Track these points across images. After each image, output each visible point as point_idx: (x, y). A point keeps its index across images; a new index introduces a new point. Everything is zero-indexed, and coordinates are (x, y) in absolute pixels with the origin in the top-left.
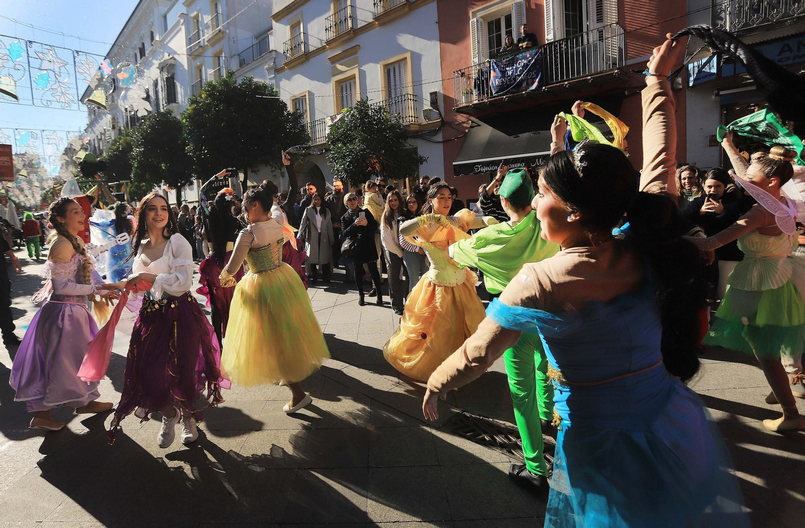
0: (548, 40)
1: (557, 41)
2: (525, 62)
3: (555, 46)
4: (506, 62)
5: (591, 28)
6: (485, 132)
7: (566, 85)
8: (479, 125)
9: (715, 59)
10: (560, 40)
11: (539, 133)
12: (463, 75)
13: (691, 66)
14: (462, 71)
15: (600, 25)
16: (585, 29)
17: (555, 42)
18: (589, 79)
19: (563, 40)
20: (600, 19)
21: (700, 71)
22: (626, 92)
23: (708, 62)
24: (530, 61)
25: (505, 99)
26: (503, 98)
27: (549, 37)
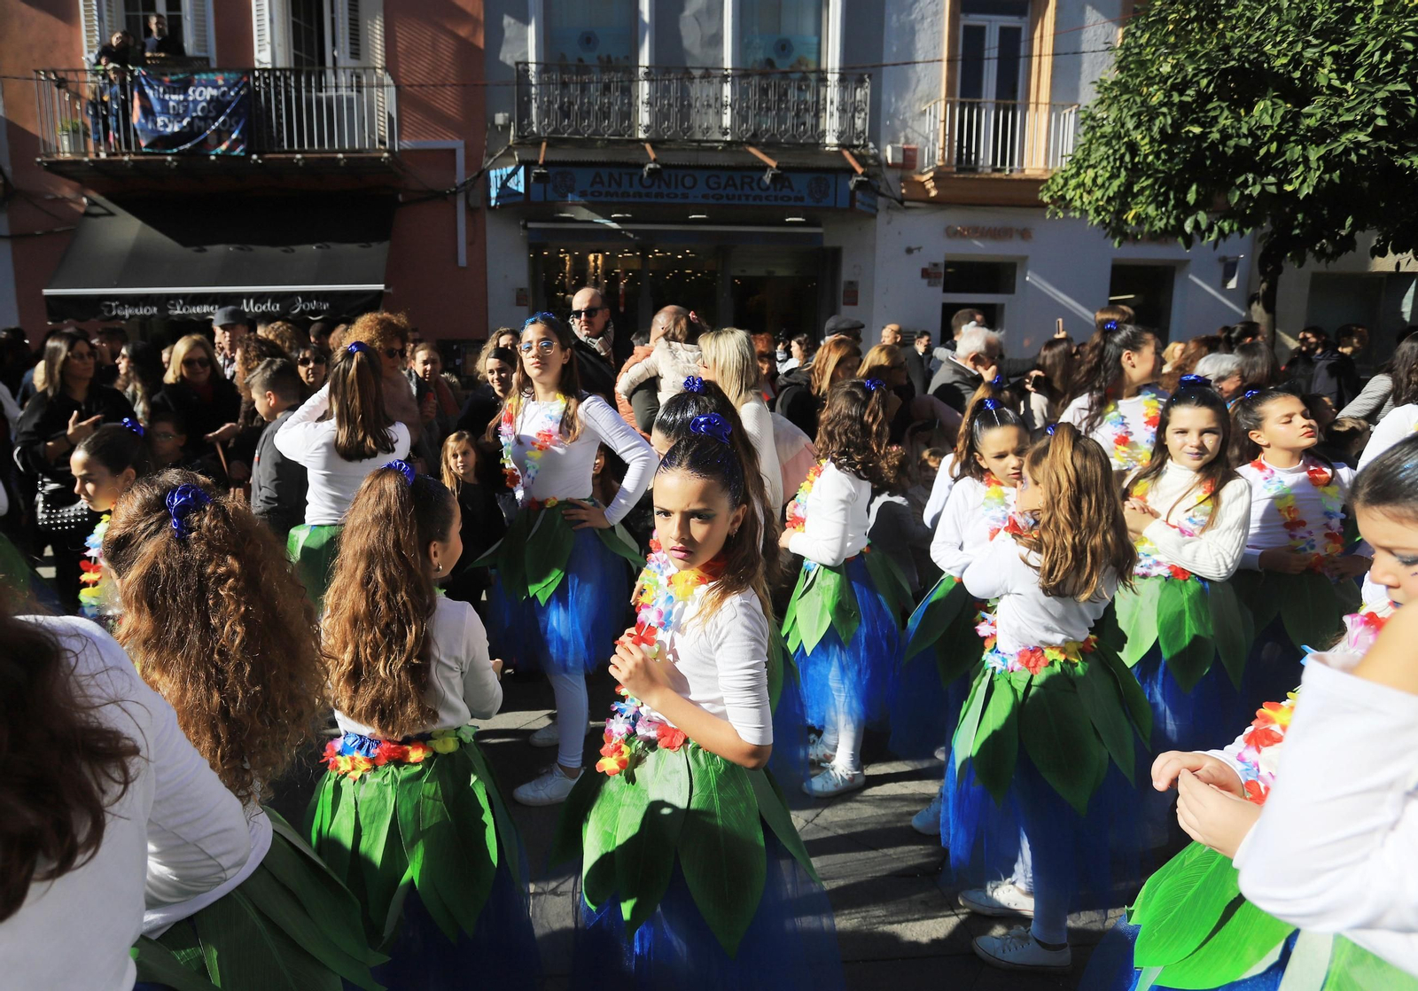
0: (260, 62)
1: (280, 70)
2: (215, 92)
3: (277, 79)
4: (172, 82)
5: (341, 63)
6: (126, 229)
7: (298, 160)
8: (111, 214)
9: (522, 171)
10: (285, 70)
11: (251, 250)
12: (61, 83)
13: (492, 173)
14: (62, 75)
15: (353, 63)
16: (329, 62)
17: (274, 70)
18: (340, 159)
19: (290, 70)
20: (355, 54)
21: (504, 185)
22: (400, 197)
23: (514, 173)
24: (224, 94)
25: (170, 163)
26: (165, 160)
27: (263, 56)
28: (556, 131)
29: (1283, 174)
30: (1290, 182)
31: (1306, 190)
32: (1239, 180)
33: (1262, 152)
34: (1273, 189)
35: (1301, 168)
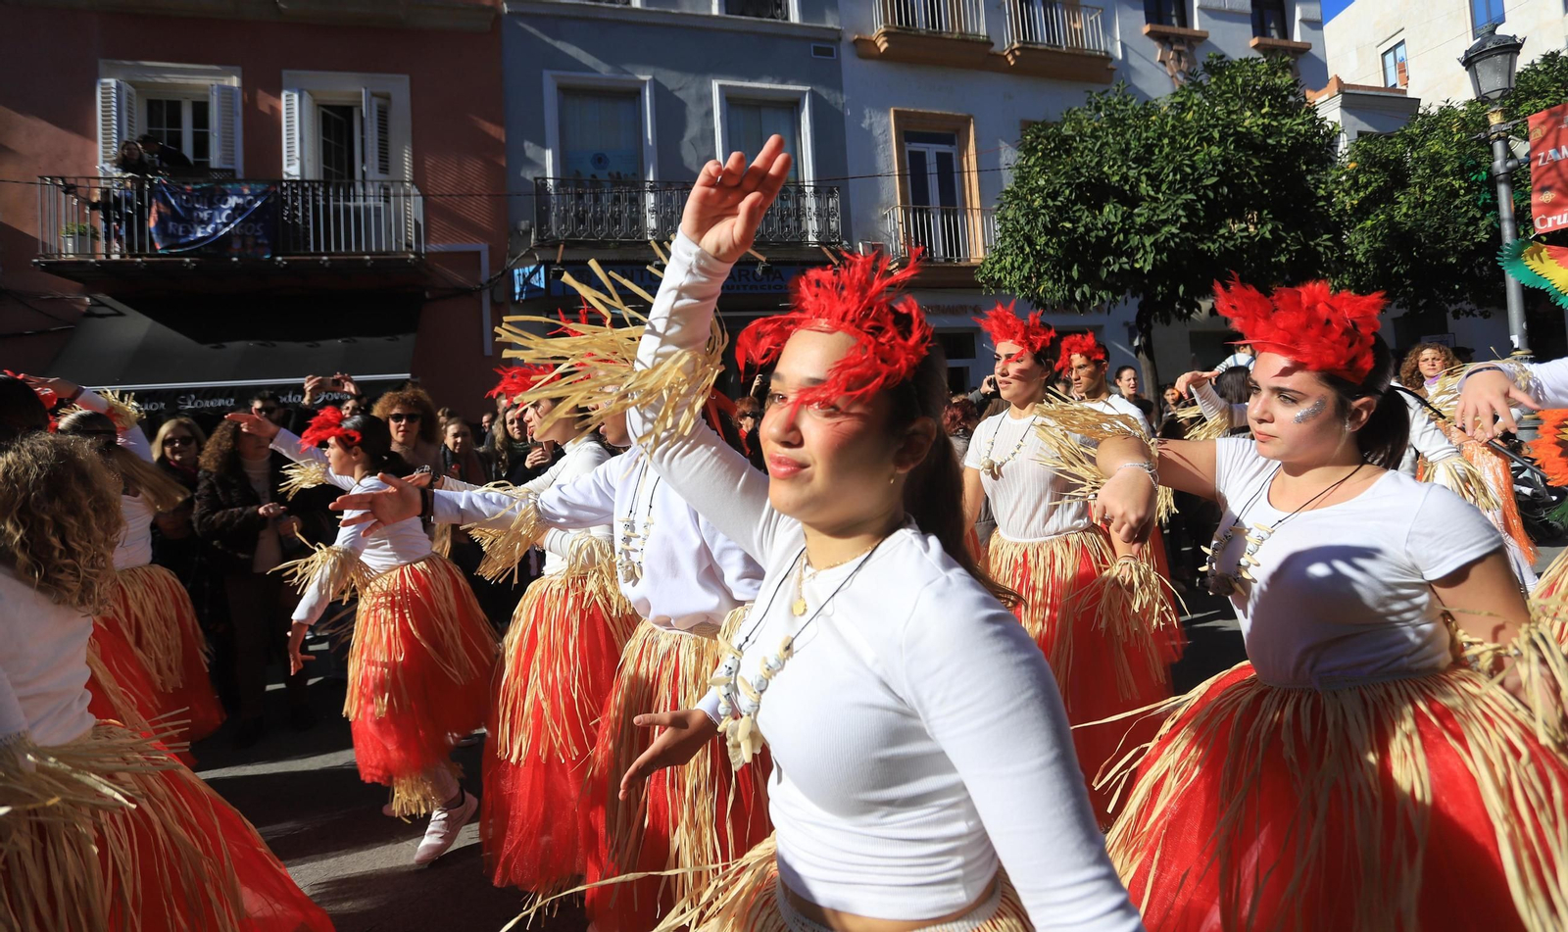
0: (289, 175)
1: (308, 181)
2: (240, 201)
3: (305, 190)
4: (194, 190)
5: (370, 176)
6: (135, 327)
7: (325, 261)
8: (120, 314)
9: (542, 270)
10: (313, 182)
12: (69, 189)
13: (516, 272)
14: (72, 181)
15: (383, 177)
16: (358, 176)
17: (303, 181)
18: (367, 261)
19: (319, 182)
20: (384, 169)
21: (527, 281)
22: (427, 295)
23: (536, 271)
24: (250, 203)
25: (188, 264)
26: (183, 262)
27: (292, 170)
28: (572, 235)
29: (1131, 255)
30: (1137, 261)
31: (1148, 268)
32: (1104, 261)
33: (1115, 240)
34: (1127, 267)
35: (1142, 252)
